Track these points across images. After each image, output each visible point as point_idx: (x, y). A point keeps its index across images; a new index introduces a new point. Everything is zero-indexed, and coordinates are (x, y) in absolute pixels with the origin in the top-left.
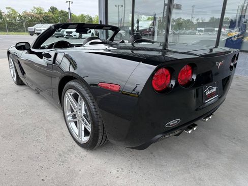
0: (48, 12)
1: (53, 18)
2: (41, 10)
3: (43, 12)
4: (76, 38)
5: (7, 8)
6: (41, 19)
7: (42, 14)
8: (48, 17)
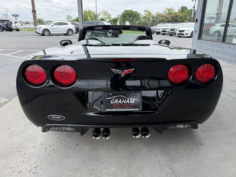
0: (177, 12)
1: (181, 18)
2: (172, 10)
3: (173, 12)
4: (188, 37)
5: (145, 11)
6: (170, 18)
7: (172, 14)
8: (177, 16)
